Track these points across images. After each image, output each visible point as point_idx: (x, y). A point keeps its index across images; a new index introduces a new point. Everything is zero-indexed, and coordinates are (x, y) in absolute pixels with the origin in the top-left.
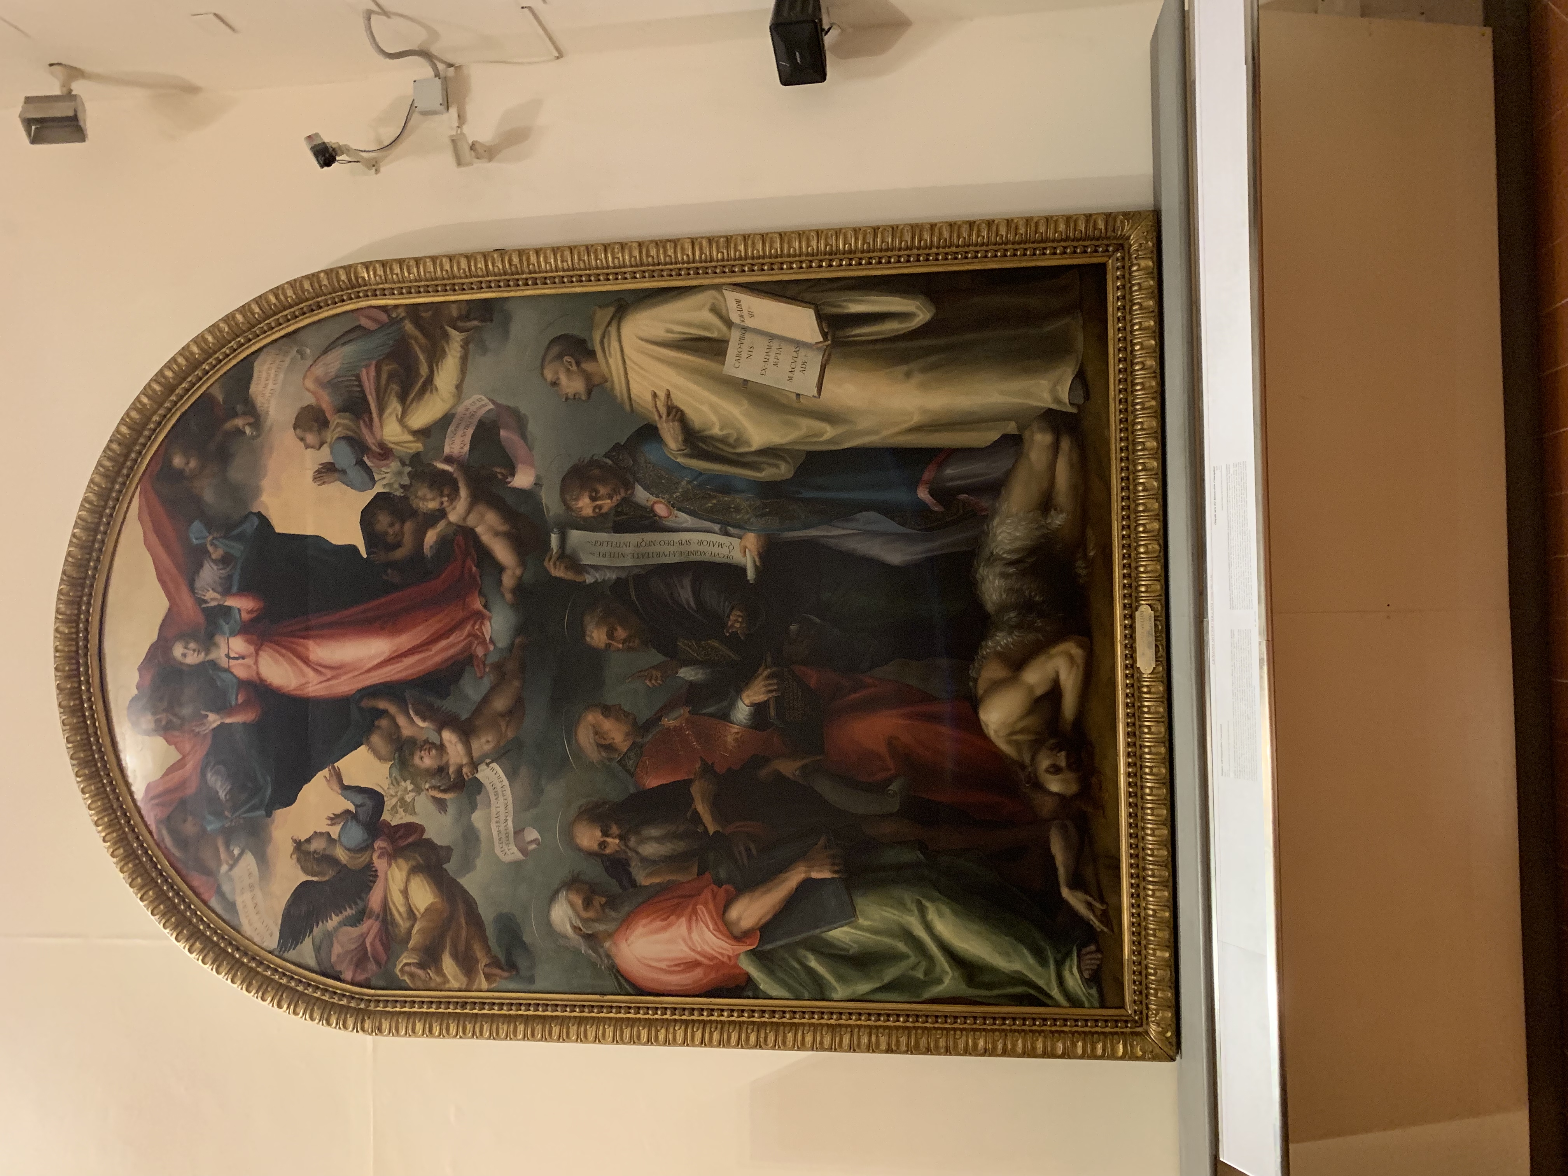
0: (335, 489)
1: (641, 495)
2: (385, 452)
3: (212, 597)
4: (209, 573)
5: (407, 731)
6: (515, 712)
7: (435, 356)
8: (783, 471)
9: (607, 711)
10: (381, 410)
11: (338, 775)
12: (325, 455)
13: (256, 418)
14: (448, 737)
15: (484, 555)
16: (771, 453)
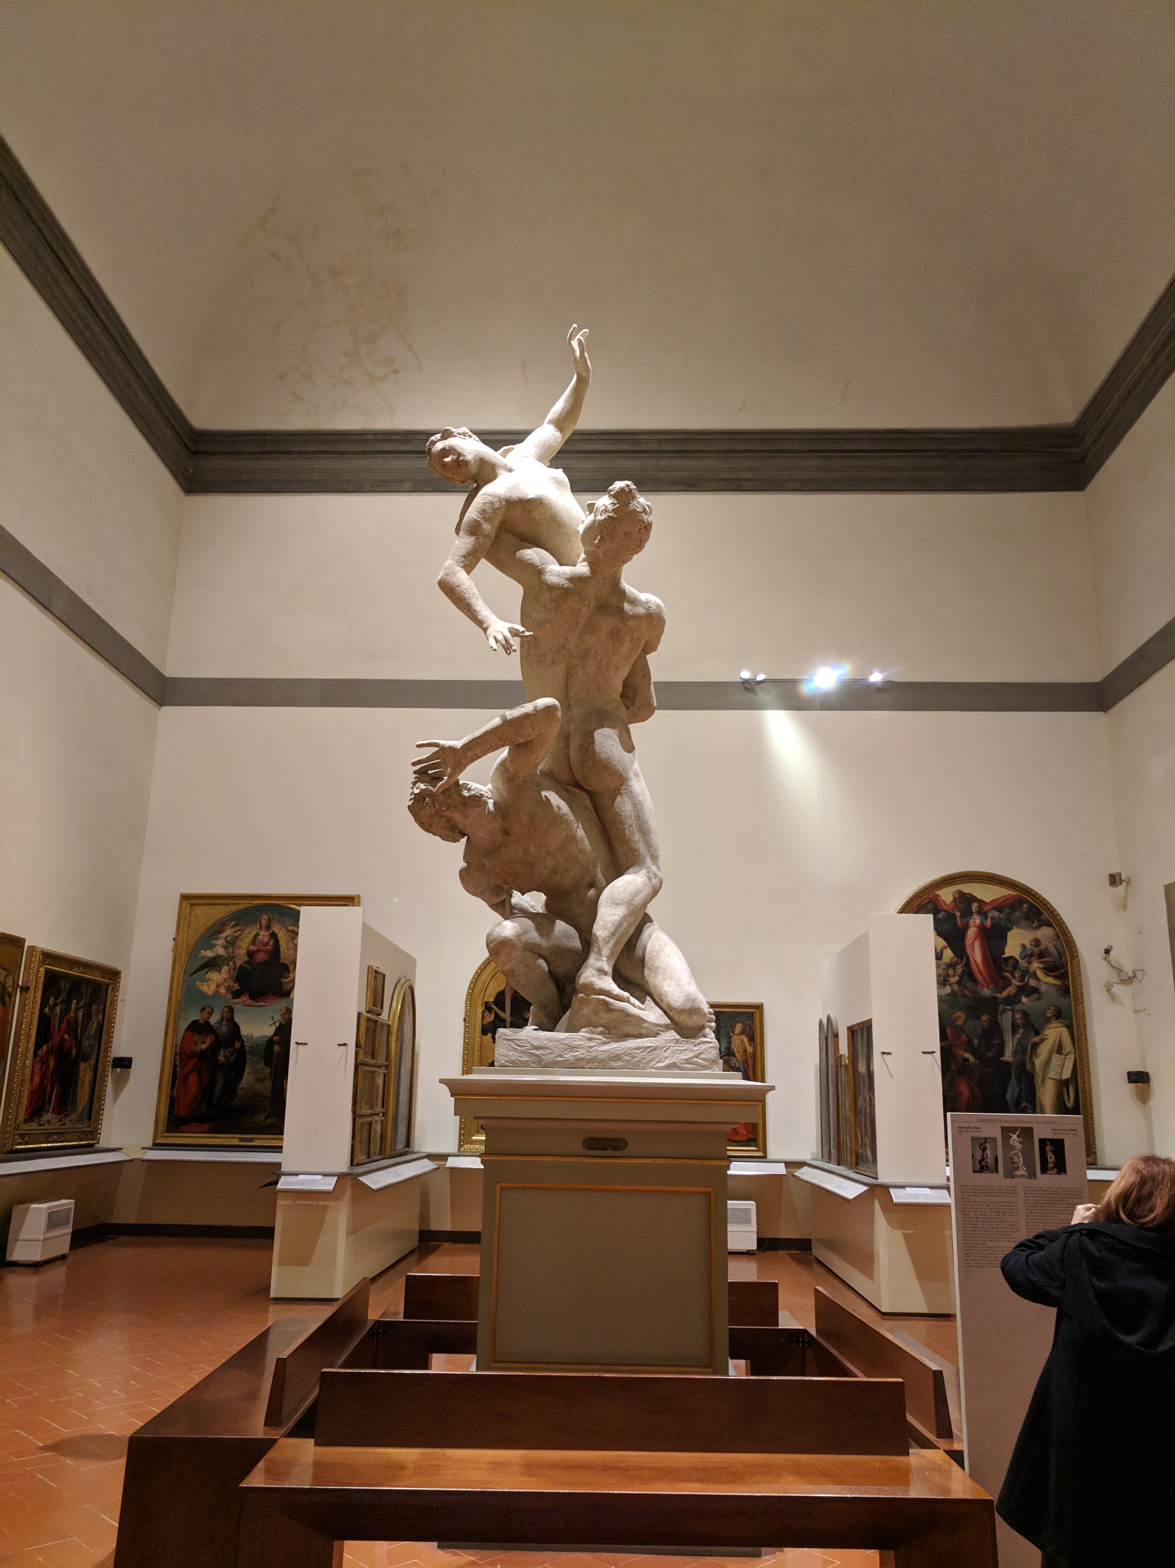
0: (1020, 949)
1: (1021, 1031)
2: (1029, 963)
3: (990, 915)
4: (996, 914)
5: (958, 967)
6: (964, 995)
7: (1055, 977)
8: (1029, 1068)
9: (966, 1019)
10: (1040, 962)
11: (945, 948)
12: (1028, 946)
13: (1038, 928)
14: (957, 978)
15: (1004, 989)
16: (1033, 1065)
